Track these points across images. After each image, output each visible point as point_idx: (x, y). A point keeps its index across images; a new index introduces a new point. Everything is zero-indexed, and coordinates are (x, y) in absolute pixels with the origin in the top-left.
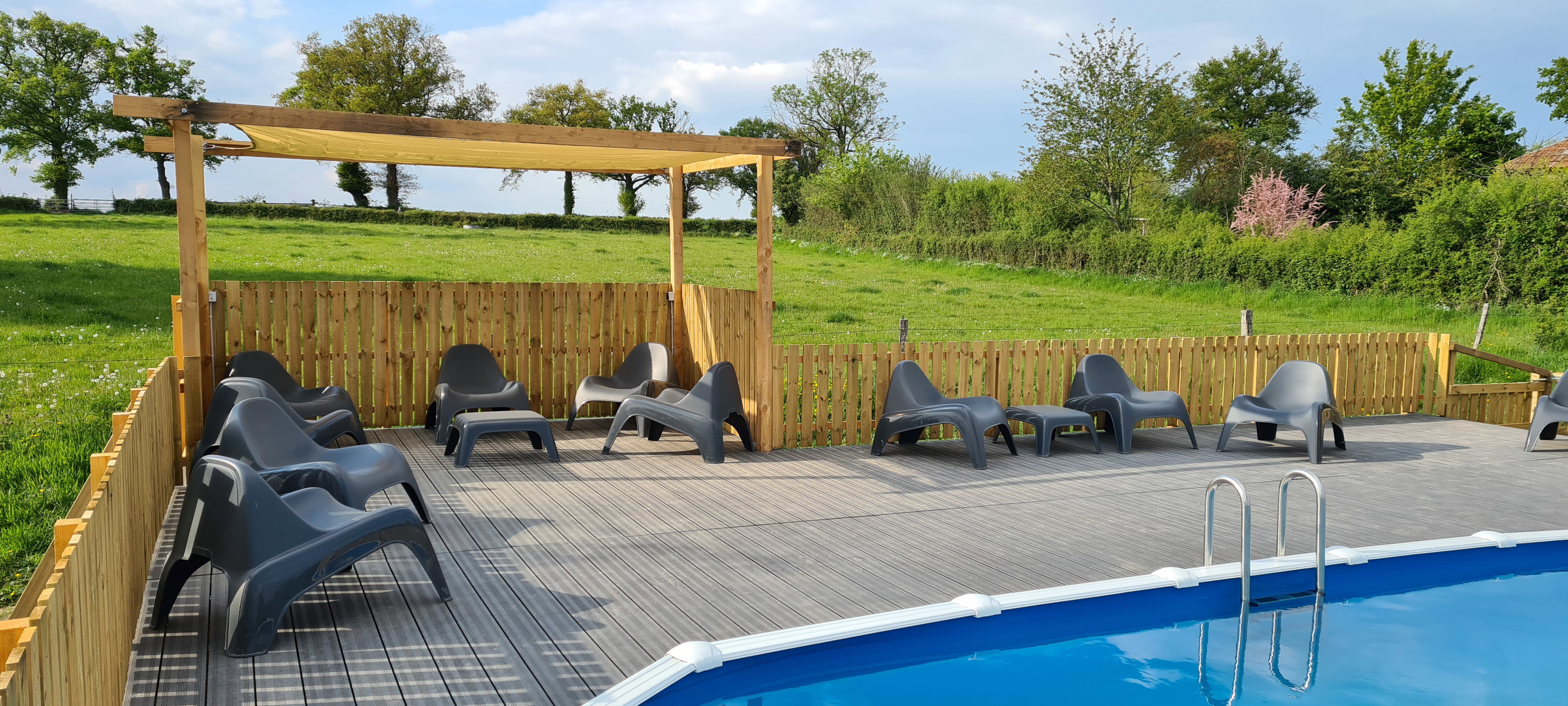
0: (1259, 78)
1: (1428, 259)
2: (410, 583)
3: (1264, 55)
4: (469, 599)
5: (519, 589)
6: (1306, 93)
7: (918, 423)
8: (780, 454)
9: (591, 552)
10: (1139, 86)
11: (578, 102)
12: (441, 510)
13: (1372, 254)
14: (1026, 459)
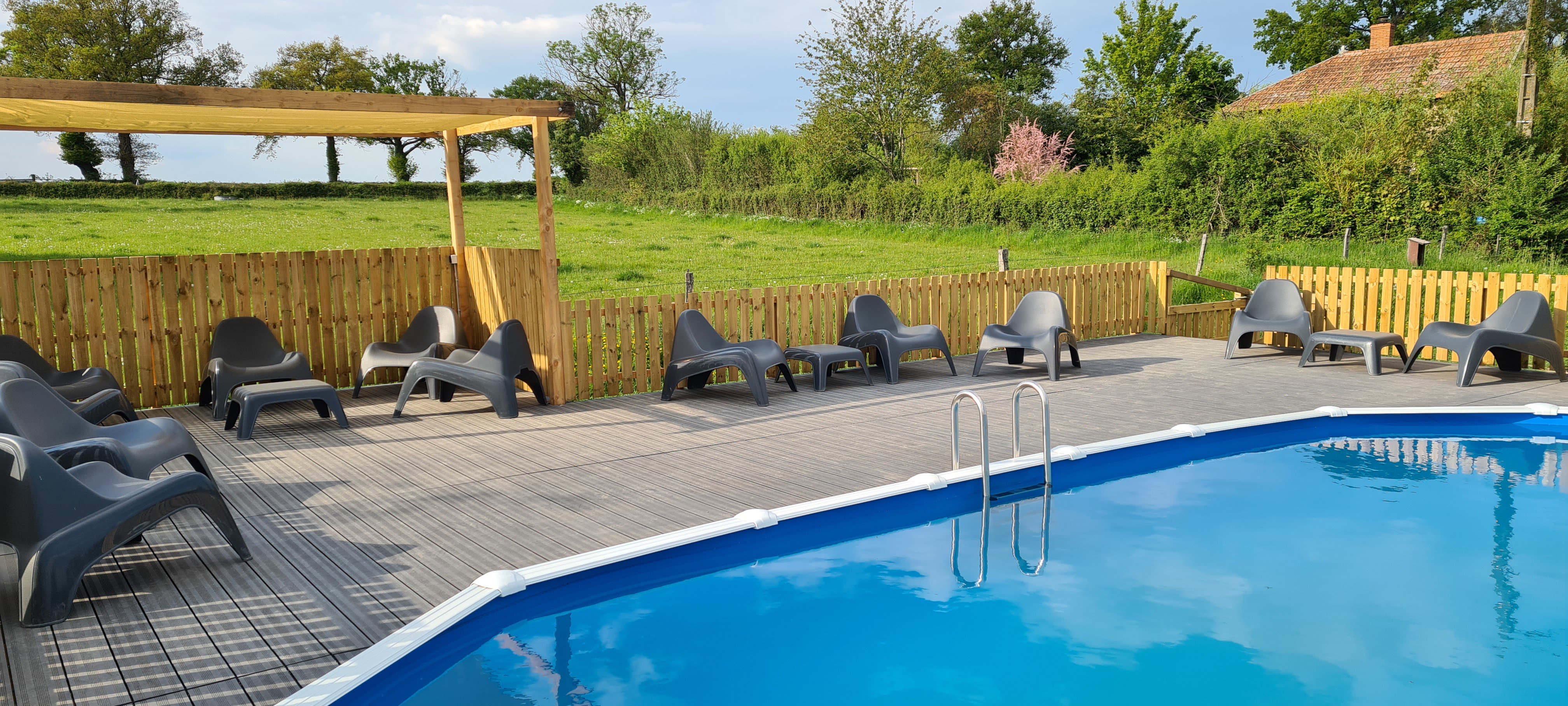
0: (1016, 31)
1: (1162, 196)
2: (206, 547)
3: (1019, 8)
4: (270, 556)
5: (320, 544)
6: (1058, 45)
7: (706, 367)
8: (573, 406)
9: (390, 506)
10: (905, 41)
11: (335, 61)
12: (229, 481)
13: (1115, 193)
14: (805, 394)
